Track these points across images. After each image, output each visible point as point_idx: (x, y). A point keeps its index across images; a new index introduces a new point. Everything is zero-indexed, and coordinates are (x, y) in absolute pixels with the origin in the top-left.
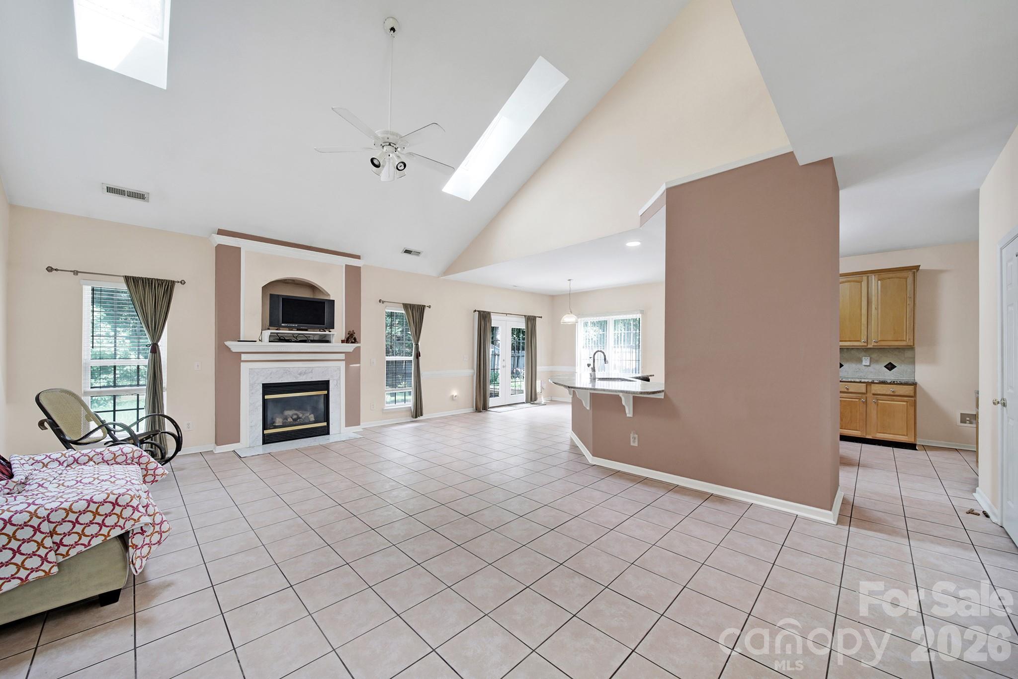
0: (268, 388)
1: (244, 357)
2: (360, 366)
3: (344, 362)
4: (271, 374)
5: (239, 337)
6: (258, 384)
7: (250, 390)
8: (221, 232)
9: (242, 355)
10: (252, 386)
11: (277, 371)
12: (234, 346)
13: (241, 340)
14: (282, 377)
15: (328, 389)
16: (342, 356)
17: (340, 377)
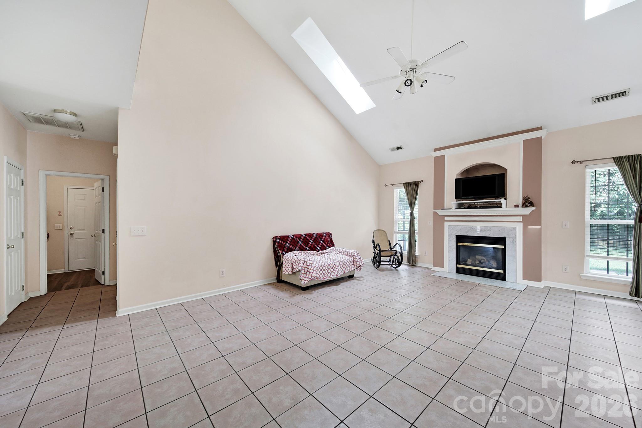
0: (459, 238)
1: (446, 218)
2: (541, 229)
3: (522, 223)
4: (461, 229)
5: (444, 206)
6: (453, 235)
7: (449, 238)
8: (436, 150)
9: (445, 217)
10: (450, 235)
11: (465, 228)
12: (441, 212)
13: (445, 208)
14: (468, 232)
15: (504, 244)
16: (520, 219)
17: (516, 236)
